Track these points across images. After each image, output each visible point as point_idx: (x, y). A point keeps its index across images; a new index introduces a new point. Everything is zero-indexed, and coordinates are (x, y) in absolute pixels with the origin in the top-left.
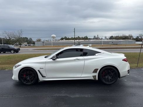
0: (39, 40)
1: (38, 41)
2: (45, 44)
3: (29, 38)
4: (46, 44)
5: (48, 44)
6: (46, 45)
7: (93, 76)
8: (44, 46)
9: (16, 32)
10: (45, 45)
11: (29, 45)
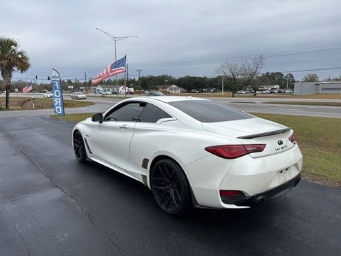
0: (312, 79)
1: (307, 80)
2: (323, 89)
3: (285, 75)
4: (326, 89)
5: (332, 89)
6: (325, 92)
7: (142, 175)
8: (317, 95)
9: (248, 61)
10: (320, 92)
11: (280, 92)
